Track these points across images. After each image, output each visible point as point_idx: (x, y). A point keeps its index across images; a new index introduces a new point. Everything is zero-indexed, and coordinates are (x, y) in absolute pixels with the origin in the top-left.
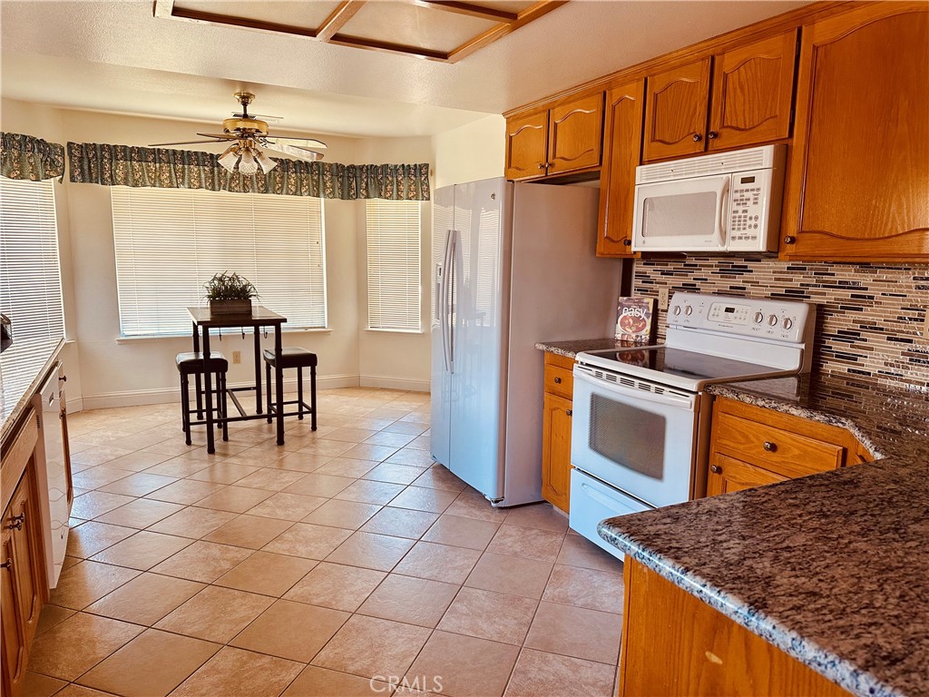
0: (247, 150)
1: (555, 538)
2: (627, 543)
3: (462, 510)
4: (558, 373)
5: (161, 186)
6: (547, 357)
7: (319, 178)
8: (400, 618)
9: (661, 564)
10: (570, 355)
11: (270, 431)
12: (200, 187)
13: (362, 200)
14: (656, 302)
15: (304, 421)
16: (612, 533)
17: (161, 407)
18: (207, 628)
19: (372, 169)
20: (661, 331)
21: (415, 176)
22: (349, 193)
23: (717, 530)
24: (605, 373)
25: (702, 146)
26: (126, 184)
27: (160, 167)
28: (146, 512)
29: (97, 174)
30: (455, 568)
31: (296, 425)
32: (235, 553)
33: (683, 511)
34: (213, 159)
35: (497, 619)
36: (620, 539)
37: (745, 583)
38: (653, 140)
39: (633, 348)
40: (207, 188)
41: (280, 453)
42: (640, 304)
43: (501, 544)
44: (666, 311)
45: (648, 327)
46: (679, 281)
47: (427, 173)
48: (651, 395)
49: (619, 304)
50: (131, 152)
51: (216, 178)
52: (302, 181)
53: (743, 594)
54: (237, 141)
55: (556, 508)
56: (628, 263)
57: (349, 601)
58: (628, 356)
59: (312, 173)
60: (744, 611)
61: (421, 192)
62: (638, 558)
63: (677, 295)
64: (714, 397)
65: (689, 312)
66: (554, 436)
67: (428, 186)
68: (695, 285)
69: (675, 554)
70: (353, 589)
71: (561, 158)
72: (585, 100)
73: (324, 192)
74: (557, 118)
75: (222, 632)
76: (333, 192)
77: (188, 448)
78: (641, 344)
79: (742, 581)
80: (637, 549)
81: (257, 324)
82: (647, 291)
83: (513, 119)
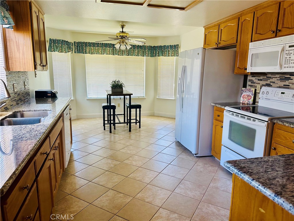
0: (123, 42)
1: (215, 168)
2: (233, 169)
3: (184, 156)
4: (219, 113)
5: (99, 54)
6: (215, 108)
7: (144, 50)
8: (162, 187)
9: (244, 177)
10: (223, 107)
11: (127, 127)
12: (110, 54)
13: (157, 57)
14: (256, 90)
15: (137, 125)
16: (229, 165)
17: (98, 119)
18: (106, 183)
19: (160, 47)
20: (257, 100)
21: (174, 49)
22: (153, 55)
23: (267, 168)
24: (235, 114)
25: (274, 35)
26: (89, 53)
27: (99, 48)
28: (92, 149)
29: (82, 50)
30: (180, 174)
31: (135, 126)
32: (115, 162)
33: (255, 160)
34: (113, 45)
35: (193, 191)
36: (231, 168)
37: (275, 186)
38: (256, 33)
39: (247, 105)
40: (112, 54)
41: (130, 134)
42: (249, 90)
43: (196, 168)
44: (259, 93)
45: (252, 99)
46: (264, 83)
47: (178, 47)
48: (251, 122)
49: (242, 90)
50: (91, 44)
51: (114, 51)
52: (139, 52)
53: (273, 190)
54: (120, 40)
55: (216, 158)
56: (246, 76)
57: (147, 180)
58: (244, 108)
59: (142, 49)
60: (273, 195)
61: (176, 54)
62: (237, 174)
63: (263, 88)
64: (274, 123)
65: (267, 94)
66: (216, 134)
67: (178, 52)
68: (270, 84)
69: (250, 174)
70: (148, 176)
71: (224, 41)
72: (232, 21)
73: (145, 55)
74: (222, 27)
75: (110, 185)
76: (148, 55)
77: (104, 131)
78: (249, 104)
79: (274, 185)
80: (236, 171)
81: (125, 95)
82: (253, 86)
83: (206, 28)
